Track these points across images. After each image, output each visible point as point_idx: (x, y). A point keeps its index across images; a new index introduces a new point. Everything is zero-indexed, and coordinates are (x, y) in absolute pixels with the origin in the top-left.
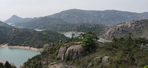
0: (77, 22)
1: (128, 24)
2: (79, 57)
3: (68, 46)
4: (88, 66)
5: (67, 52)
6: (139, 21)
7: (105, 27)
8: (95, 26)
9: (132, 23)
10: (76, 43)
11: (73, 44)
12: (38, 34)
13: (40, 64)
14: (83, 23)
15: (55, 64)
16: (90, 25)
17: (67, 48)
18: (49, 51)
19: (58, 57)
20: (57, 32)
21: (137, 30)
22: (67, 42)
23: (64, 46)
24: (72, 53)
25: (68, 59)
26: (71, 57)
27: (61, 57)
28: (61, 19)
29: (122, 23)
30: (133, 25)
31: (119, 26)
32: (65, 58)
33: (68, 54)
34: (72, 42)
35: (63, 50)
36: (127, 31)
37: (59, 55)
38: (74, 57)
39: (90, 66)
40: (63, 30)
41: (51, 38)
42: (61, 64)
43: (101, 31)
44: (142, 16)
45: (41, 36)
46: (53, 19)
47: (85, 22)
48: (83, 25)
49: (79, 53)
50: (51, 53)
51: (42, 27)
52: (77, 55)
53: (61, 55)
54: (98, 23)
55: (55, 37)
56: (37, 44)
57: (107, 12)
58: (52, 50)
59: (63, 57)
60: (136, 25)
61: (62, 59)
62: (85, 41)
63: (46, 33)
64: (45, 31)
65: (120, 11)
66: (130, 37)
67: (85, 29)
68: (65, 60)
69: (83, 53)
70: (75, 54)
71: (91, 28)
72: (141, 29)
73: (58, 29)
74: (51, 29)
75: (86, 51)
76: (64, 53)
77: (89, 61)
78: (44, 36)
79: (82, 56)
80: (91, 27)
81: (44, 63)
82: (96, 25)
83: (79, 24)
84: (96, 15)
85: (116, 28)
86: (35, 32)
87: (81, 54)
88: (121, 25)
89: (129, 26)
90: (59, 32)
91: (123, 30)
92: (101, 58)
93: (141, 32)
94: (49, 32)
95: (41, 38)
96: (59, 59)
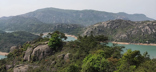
0: (54, 22)
1: (104, 23)
2: (45, 57)
3: (35, 46)
4: (51, 64)
5: (33, 53)
6: (114, 21)
7: (83, 27)
8: (73, 26)
9: (108, 22)
10: (43, 43)
11: (40, 44)
12: (8, 36)
13: (5, 68)
14: (61, 23)
15: (21, 66)
16: (68, 26)
17: (34, 48)
18: (15, 54)
19: (24, 58)
20: (31, 34)
21: (113, 30)
22: (35, 43)
23: (30, 47)
24: (39, 54)
25: (34, 59)
26: (37, 58)
27: (27, 58)
28: (36, 18)
29: (99, 23)
30: (109, 25)
31: (96, 26)
32: (31, 59)
33: (34, 55)
34: (40, 43)
35: (29, 51)
36: (103, 31)
37: (25, 57)
38: (40, 58)
39: (53, 64)
40: (38, 31)
41: (23, 40)
42: (26, 65)
43: (79, 32)
44: (118, 16)
45: (12, 38)
46: (27, 18)
47: (63, 22)
48: (61, 25)
49: (45, 53)
50: (17, 56)
51: (13, 28)
52: (44, 54)
53: (27, 57)
54: (77, 23)
55: (29, 39)
56: (6, 47)
57: (85, 12)
58: (19, 52)
59: (29, 58)
60: (111, 25)
61: (29, 60)
62: (52, 41)
63: (17, 34)
64: (17, 33)
65: (97, 11)
66: (92, 35)
67: (63, 29)
68: (32, 61)
69: (50, 52)
70: (42, 54)
71: (70, 29)
72: (116, 28)
73: (32, 30)
74: (24, 30)
75: (53, 51)
76: (30, 54)
77: (53, 60)
78: (15, 38)
79: (49, 55)
80: (69, 27)
81: (9, 66)
82: (75, 25)
83: (57, 24)
84: (74, 15)
85: (93, 28)
86: (3, 33)
87: (47, 54)
88: (97, 25)
89: (105, 25)
90: (33, 33)
91: (99, 30)
92: (64, 56)
93: (115, 32)
94: (21, 33)
95: (12, 41)
96: (25, 61)
